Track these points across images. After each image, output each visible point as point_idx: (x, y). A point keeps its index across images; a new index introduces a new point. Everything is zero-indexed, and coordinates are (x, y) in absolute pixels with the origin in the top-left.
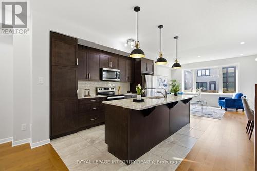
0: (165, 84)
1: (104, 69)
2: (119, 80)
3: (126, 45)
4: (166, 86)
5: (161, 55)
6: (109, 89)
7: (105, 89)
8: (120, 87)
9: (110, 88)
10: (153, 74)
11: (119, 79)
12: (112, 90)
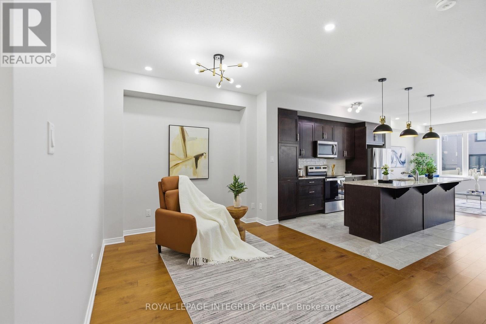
0: (402, 159)
1: (319, 142)
2: (336, 156)
3: (350, 110)
4: (403, 163)
5: (409, 125)
6: (320, 168)
7: (316, 168)
8: (334, 165)
9: (322, 167)
10: (383, 146)
11: (335, 154)
12: (324, 170)
